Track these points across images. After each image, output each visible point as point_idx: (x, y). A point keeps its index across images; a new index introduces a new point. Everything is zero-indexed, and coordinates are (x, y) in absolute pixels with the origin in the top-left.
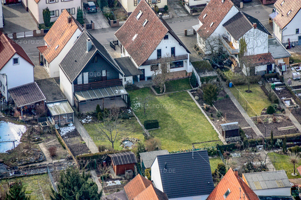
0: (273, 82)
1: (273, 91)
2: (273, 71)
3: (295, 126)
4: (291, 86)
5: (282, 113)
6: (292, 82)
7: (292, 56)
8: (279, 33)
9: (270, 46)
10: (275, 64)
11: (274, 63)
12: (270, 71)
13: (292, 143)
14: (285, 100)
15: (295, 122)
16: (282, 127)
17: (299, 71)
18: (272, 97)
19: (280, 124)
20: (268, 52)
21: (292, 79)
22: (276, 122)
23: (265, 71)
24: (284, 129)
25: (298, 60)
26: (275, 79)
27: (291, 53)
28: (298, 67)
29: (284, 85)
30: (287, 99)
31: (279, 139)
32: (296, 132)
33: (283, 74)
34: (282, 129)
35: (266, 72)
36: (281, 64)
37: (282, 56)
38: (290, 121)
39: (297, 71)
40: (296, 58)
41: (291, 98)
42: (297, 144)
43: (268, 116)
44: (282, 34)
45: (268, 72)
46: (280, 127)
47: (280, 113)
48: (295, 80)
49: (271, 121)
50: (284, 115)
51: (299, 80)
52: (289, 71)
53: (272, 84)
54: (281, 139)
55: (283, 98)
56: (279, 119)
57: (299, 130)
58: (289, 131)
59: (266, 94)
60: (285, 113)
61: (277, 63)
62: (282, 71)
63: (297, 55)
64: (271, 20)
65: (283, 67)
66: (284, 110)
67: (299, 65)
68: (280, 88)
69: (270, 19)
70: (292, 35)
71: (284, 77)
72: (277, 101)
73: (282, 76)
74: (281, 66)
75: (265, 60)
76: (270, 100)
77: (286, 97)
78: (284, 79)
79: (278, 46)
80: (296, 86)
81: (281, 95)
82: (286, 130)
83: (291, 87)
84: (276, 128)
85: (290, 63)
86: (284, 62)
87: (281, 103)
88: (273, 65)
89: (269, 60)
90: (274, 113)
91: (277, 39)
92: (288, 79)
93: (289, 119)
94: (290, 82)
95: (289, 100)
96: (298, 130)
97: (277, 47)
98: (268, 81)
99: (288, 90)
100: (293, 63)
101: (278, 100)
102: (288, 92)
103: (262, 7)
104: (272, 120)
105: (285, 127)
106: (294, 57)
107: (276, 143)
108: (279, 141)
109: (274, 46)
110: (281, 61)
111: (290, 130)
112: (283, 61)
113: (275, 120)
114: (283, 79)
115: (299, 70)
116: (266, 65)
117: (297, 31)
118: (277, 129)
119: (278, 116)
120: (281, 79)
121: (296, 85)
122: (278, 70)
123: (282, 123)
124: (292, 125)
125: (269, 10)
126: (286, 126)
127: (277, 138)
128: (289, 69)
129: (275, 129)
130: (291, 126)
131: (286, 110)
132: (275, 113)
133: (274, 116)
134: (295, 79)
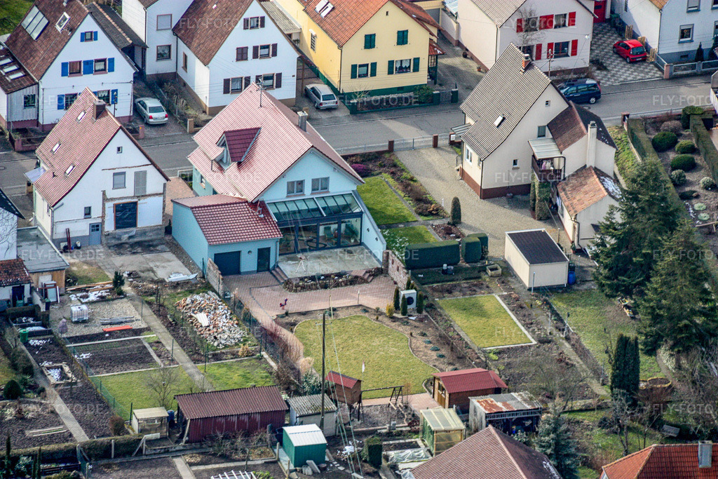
0: (24, 327)
1: (24, 347)
2: (26, 300)
3: (65, 427)
4: (64, 336)
5: (39, 398)
6: (69, 327)
7: (74, 269)
8: (46, 215)
9: (23, 244)
10: (32, 285)
11: (29, 283)
12: (18, 302)
13: (53, 466)
14: (48, 368)
15: (67, 418)
16: (36, 429)
17: (86, 303)
18: (20, 361)
19: (33, 423)
20: (15, 258)
21: (69, 320)
22: (23, 418)
23: (8, 301)
24: (40, 433)
25: (86, 277)
26: (31, 320)
27: (72, 261)
28: (84, 293)
29: (50, 332)
30: (55, 365)
31: (24, 456)
32: (67, 441)
33: (51, 309)
34: (36, 433)
35: (11, 303)
36: (45, 285)
37: (49, 267)
38: (57, 415)
39: (82, 303)
40: (82, 274)
41: (63, 364)
42: (66, 468)
43: (6, 403)
44: (53, 217)
45: (15, 304)
46: (31, 428)
47: (34, 398)
48: (77, 323)
49: (11, 414)
50: (43, 401)
51: (84, 322)
52: (63, 303)
53: (22, 331)
54: (28, 455)
55: (46, 364)
56: (31, 410)
57: (74, 436)
58: (51, 439)
59: (7, 354)
60: (45, 397)
61: (38, 282)
62: (47, 301)
63: (85, 267)
64: (30, 187)
65: (51, 293)
66: (43, 390)
67: (87, 289)
68: (41, 341)
69: (29, 184)
70: (77, 221)
71: (50, 315)
72: (29, 370)
73: (47, 313)
74: (46, 290)
75: (9, 274)
76: (14, 366)
77: (52, 361)
78: (50, 320)
79: (41, 244)
80: (77, 337)
81: (42, 357)
82: (45, 436)
83: (64, 338)
84: (22, 432)
85: (68, 284)
86: (53, 282)
87: (39, 376)
88: (27, 287)
89: (18, 275)
90: (21, 397)
91: (39, 228)
92: (60, 319)
93: (53, 412)
94: (63, 326)
95: (58, 368)
96: (71, 435)
97: (40, 247)
98: (14, 325)
99: (58, 345)
100: (75, 285)
101: (31, 367)
102: (57, 349)
103: (13, 157)
104: (14, 413)
105: (43, 428)
106: (79, 272)
107: (17, 466)
108: (24, 460)
109: (32, 244)
110: (46, 279)
111: (53, 435)
112: (51, 279)
113: (19, 412)
114: (48, 320)
115: (86, 300)
116: (11, 288)
117: (88, 212)
118: (23, 434)
119: (29, 403)
120: (45, 320)
121: (78, 334)
122: (37, 299)
123: (37, 419)
124: (60, 423)
125: (27, 162)
126: (47, 426)
127: (20, 455)
128: (65, 297)
129: (18, 433)
130: (57, 426)
131: (49, 390)
132: (24, 397)
133: (20, 402)
134: (76, 320)
